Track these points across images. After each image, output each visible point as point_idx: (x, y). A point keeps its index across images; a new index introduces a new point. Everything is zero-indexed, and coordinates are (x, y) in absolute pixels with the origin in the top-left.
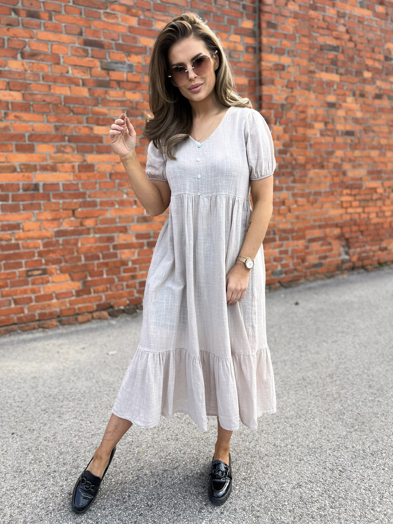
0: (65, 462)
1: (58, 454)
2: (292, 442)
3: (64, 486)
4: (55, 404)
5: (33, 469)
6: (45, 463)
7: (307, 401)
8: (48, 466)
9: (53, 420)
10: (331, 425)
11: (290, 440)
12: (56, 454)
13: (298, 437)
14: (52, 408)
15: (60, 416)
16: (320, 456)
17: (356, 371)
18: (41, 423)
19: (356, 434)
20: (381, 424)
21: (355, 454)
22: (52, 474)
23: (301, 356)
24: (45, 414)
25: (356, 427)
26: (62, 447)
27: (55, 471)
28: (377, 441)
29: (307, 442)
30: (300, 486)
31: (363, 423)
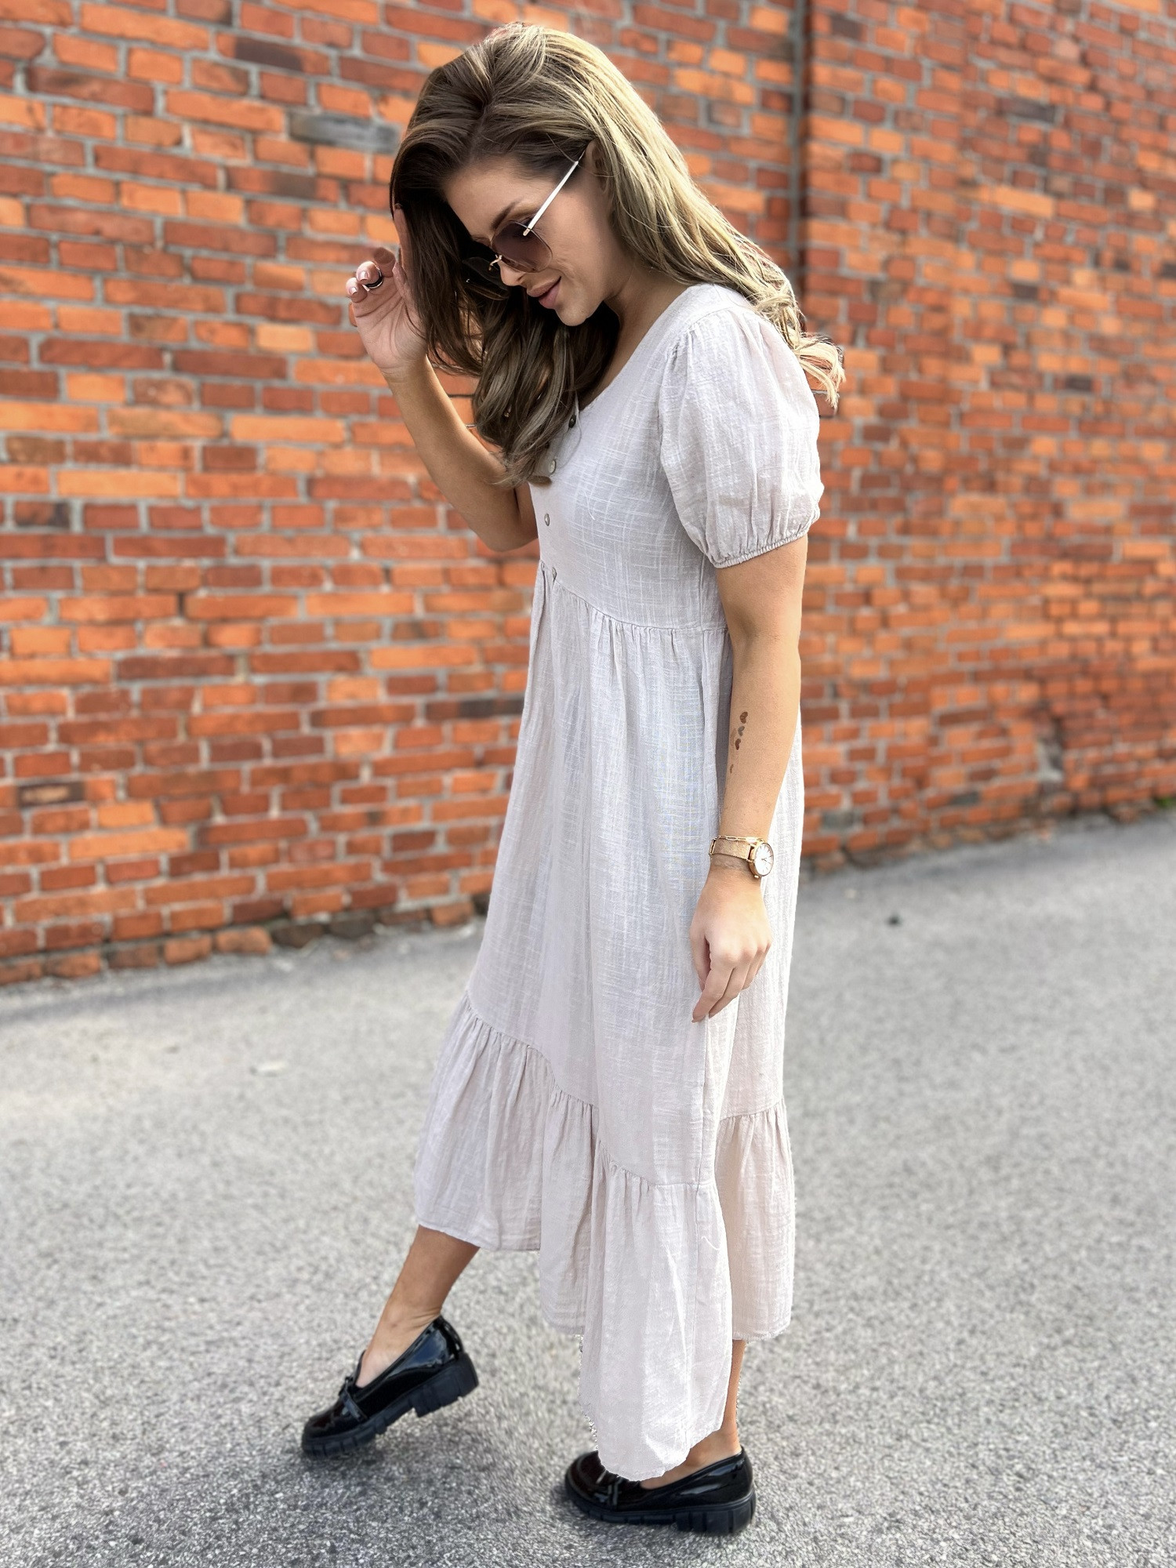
0: (117, 1430)
1: (93, 1405)
2: (872, 1378)
3: (117, 1513)
4: (81, 1235)
5: (15, 1453)
6: (53, 1434)
7: (918, 1244)
8: (63, 1444)
9: (76, 1289)
10: (992, 1322)
11: (865, 1372)
12: (87, 1404)
13: (892, 1362)
14: (71, 1249)
15: (94, 1277)
16: (959, 1426)
17: (1074, 1148)
18: (39, 1299)
19: (1067, 1355)
20: (1148, 1322)
21: (1066, 1420)
22: (75, 1473)
23: (901, 1094)
24: (49, 1267)
25: (1070, 1333)
26: (106, 1381)
27: (85, 1463)
28: (1134, 1380)
29: (921, 1379)
30: (896, 1523)
31: (1091, 1318)
